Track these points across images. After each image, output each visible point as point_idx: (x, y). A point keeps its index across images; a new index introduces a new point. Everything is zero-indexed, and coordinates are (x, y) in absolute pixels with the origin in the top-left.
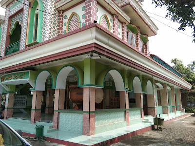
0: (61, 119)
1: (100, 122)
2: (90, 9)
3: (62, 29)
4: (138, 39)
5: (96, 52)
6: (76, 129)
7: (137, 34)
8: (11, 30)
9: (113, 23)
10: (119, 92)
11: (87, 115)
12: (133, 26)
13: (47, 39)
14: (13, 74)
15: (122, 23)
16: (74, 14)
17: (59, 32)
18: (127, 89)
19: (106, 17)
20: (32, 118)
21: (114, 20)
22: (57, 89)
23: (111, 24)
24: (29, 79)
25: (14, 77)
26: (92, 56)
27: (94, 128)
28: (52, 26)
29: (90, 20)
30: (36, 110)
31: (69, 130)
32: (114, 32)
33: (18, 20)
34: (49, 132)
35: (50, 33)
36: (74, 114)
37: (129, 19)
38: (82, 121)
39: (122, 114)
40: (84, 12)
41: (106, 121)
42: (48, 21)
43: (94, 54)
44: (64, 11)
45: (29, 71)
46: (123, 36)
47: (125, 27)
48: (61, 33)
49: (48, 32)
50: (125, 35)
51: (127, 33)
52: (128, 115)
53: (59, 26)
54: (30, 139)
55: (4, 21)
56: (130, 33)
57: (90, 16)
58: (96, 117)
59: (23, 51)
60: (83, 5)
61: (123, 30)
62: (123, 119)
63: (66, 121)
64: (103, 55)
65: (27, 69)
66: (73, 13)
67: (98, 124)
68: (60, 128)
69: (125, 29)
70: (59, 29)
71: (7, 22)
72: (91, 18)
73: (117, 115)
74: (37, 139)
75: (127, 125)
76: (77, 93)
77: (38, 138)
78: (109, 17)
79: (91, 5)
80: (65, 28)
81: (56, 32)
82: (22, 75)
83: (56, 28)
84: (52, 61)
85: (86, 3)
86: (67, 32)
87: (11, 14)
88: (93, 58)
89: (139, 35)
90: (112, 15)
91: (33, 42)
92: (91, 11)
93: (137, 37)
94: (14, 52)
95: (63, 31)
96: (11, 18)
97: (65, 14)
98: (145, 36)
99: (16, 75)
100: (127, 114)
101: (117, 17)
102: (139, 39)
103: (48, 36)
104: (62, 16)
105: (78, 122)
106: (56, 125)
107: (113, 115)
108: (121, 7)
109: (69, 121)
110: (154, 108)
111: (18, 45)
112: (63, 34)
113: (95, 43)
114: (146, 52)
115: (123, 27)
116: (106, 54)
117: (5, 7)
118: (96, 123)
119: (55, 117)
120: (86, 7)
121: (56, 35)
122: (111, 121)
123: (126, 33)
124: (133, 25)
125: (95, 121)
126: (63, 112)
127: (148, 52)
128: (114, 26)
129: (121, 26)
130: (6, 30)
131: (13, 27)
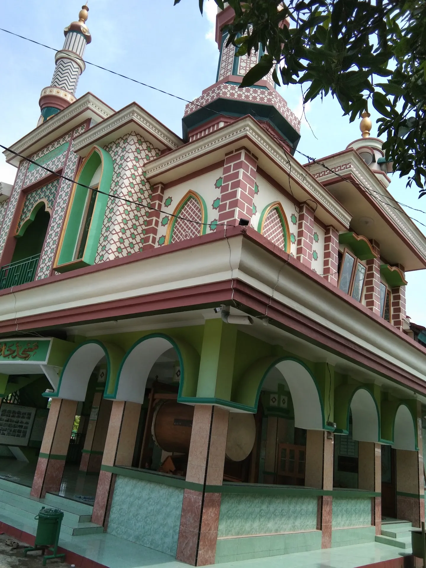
0: (117, 498)
1: (237, 524)
2: (237, 184)
3: (155, 231)
4: (372, 276)
5: (238, 305)
6: (157, 537)
7: (370, 263)
8: (22, 223)
9: (300, 226)
10: (304, 431)
11: (196, 497)
12: (360, 238)
13: (112, 257)
14: (5, 344)
15: (326, 228)
16: (191, 196)
17: (146, 240)
18: (330, 424)
19: (279, 210)
20: (38, 480)
21: (301, 217)
22: (119, 402)
23: (293, 229)
24: (45, 363)
25: (7, 353)
26: (226, 314)
27: (213, 544)
28: (130, 224)
29: (232, 214)
30: (50, 457)
31: (137, 538)
32: (299, 251)
33: (45, 200)
34: (76, 533)
35: (122, 241)
36: (158, 487)
37: (346, 219)
38: (179, 512)
39: (311, 506)
40: (217, 193)
41: (256, 524)
42: (121, 209)
43: (233, 310)
44: (166, 186)
45: (51, 339)
46: (326, 263)
47: (335, 240)
48: (150, 242)
49: (116, 238)
50: (334, 260)
51: (341, 256)
52: (330, 513)
53: (149, 223)
54: (18, 547)
55: (7, 200)
56: (349, 258)
57: (235, 204)
58: (224, 508)
59: (43, 284)
60: (219, 173)
61: (326, 247)
62: (313, 522)
63: (131, 505)
64: (261, 316)
65: (45, 333)
66: (190, 192)
67: (228, 532)
68: (112, 525)
69: (334, 245)
70: (146, 232)
71: (14, 202)
72: (237, 209)
73: (292, 508)
74: (39, 552)
75: (324, 546)
76: (176, 420)
77: (43, 548)
78: (289, 210)
79: (241, 177)
80: (163, 231)
81: (138, 239)
82: (31, 350)
83: (140, 230)
84: (116, 318)
85: (227, 170)
86: (167, 243)
87: (28, 183)
88: (231, 321)
89: (377, 264)
90: (298, 204)
91: (73, 260)
92: (239, 190)
93: (370, 269)
94: (18, 283)
95: (158, 237)
96: (26, 192)
97: (168, 193)
98: (394, 268)
99: (14, 348)
100: (326, 509)
101: (312, 211)
102: (377, 275)
103: (114, 248)
104: (160, 198)
105: (168, 515)
106: (102, 512)
107: (278, 506)
108: (325, 185)
109: (140, 507)
110: (418, 496)
111: (34, 266)
112: (156, 246)
113: (239, 281)
114: (398, 316)
115: (327, 240)
116: (268, 313)
117: (17, 164)
118: (222, 527)
119: (102, 489)
120: (227, 179)
121: (137, 248)
122: (270, 525)
123: (336, 256)
124: (358, 234)
125: (217, 519)
126: (125, 476)
127: (402, 316)
128: (300, 234)
129: (321, 237)
130: (8, 223)
131: (29, 216)
